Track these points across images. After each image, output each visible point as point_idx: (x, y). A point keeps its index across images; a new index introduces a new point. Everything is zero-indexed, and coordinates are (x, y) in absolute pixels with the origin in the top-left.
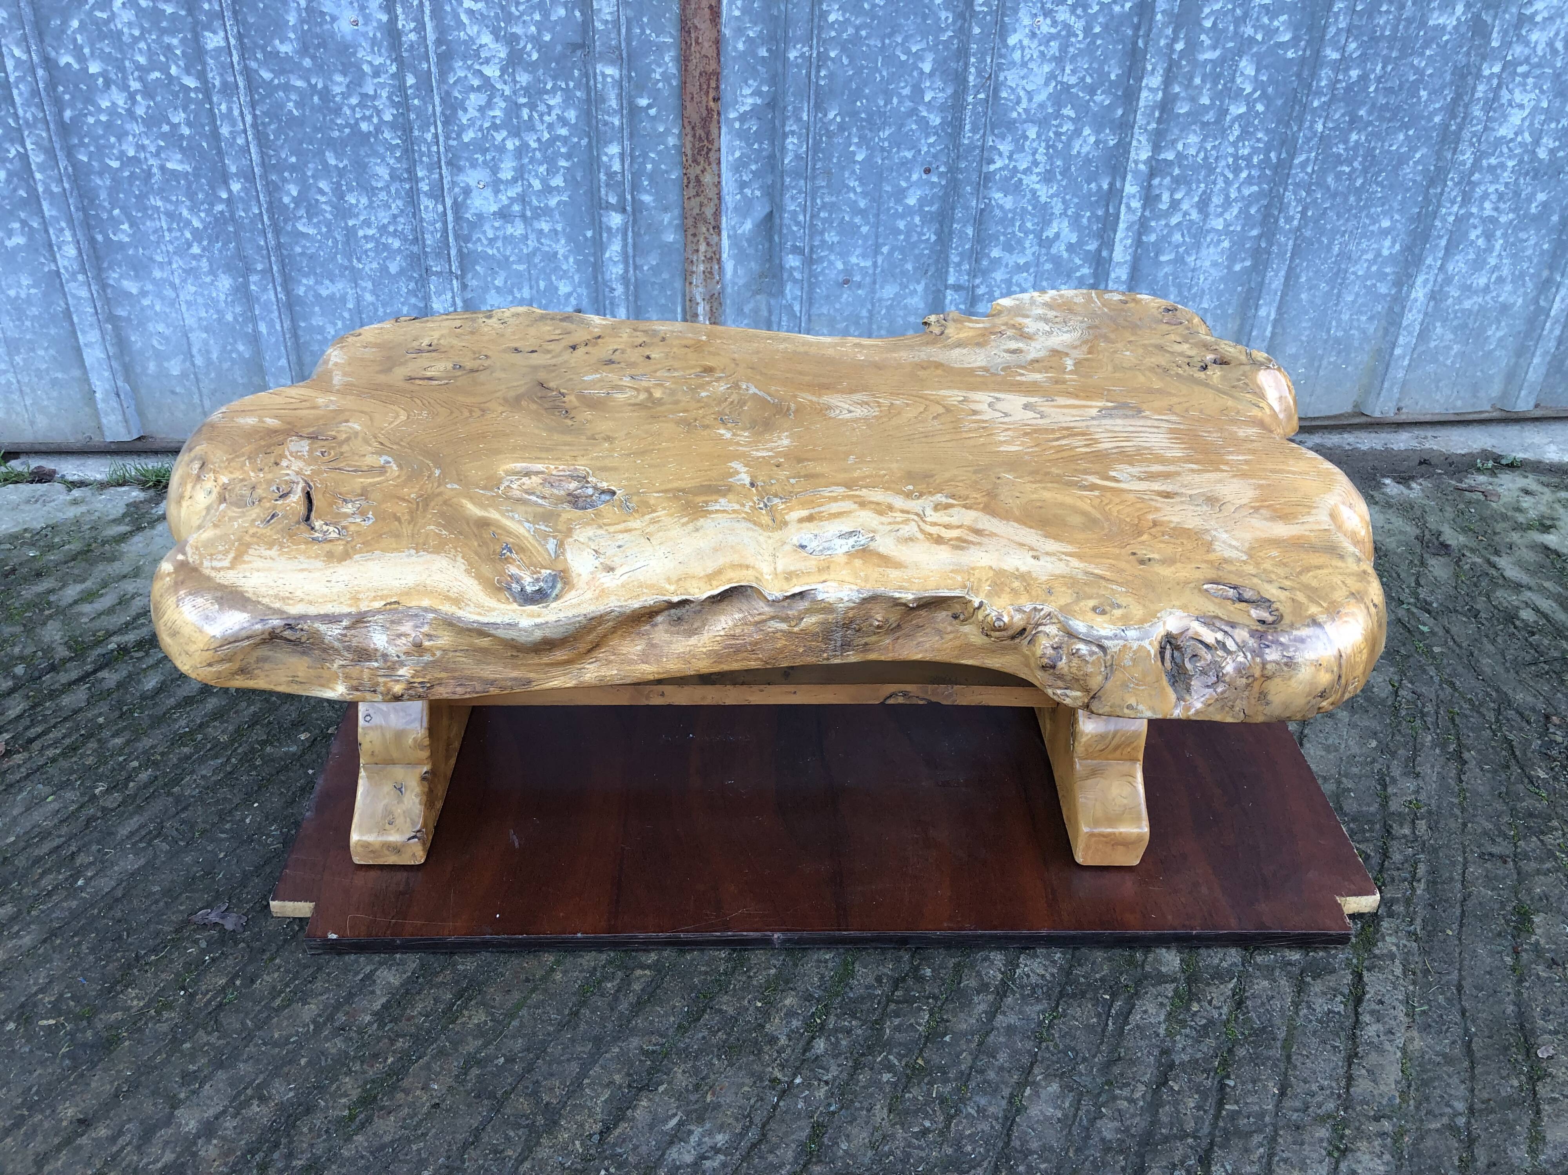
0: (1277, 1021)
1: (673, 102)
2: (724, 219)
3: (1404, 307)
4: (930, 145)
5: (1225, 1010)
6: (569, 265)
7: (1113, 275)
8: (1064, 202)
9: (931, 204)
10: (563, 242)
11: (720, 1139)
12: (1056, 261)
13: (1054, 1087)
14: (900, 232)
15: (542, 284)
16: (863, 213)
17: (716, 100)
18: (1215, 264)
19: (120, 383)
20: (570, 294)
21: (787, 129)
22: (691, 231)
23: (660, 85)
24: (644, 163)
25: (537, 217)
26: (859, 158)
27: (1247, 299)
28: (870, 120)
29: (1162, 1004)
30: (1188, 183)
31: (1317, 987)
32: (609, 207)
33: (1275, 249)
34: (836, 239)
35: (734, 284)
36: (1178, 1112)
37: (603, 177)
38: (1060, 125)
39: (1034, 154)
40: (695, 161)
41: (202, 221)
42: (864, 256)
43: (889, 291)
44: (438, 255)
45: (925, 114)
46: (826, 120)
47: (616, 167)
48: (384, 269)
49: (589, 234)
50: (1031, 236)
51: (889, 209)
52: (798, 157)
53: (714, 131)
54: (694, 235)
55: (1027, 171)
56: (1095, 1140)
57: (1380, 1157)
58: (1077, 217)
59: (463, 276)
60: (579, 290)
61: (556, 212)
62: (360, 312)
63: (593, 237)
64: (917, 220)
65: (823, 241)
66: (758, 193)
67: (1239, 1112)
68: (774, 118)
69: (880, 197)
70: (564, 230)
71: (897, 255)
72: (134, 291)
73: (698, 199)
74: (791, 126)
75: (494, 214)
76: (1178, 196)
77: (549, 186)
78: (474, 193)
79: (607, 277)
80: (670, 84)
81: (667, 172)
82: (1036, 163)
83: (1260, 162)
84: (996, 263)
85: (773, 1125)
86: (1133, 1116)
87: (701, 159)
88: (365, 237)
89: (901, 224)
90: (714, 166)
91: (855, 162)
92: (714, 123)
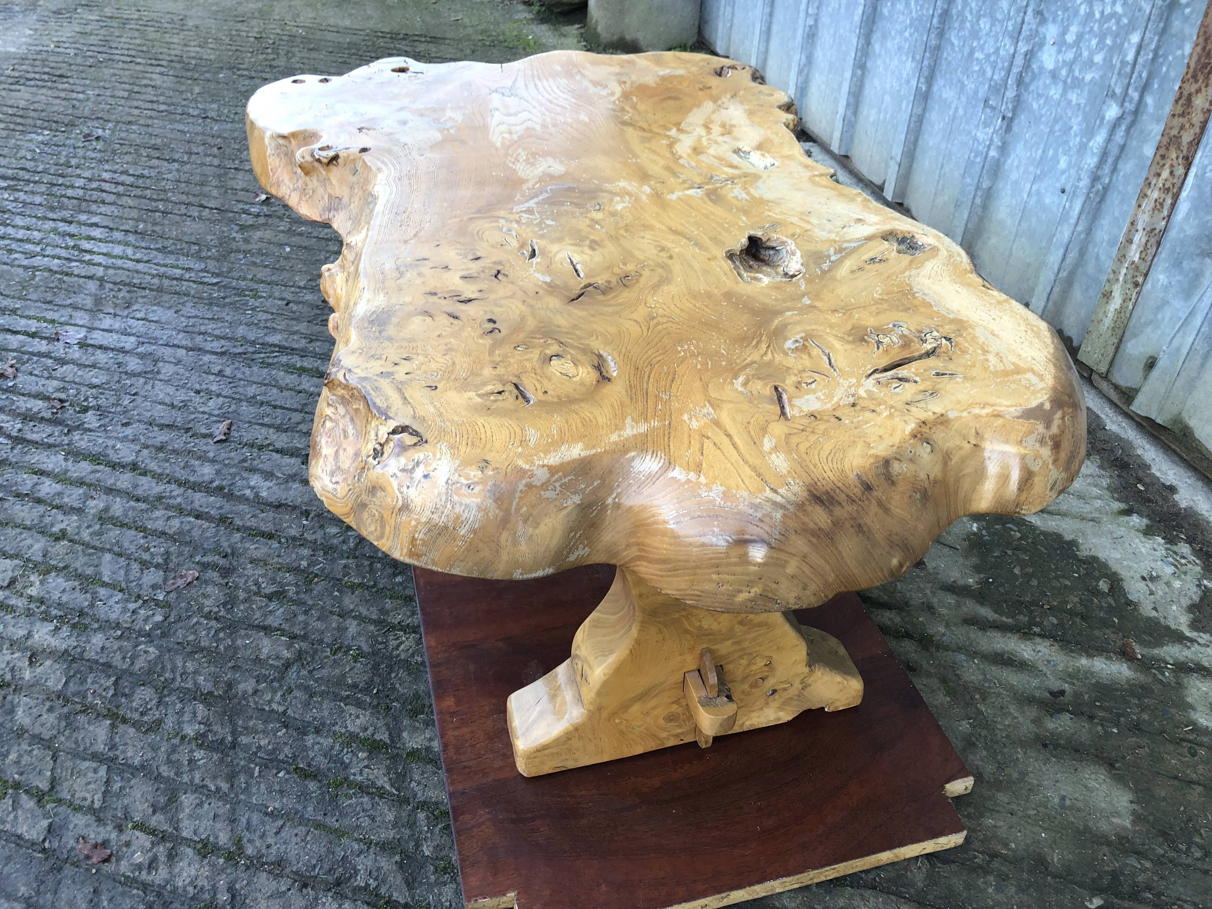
0: (346, 822)
2: (1199, 154)
5: (359, 778)
10: (1080, 119)
13: (286, 654)
15: (1051, 152)
19: (849, 113)
20: (1063, 172)
22: (1162, 151)
24: (1162, 64)
25: (1073, 87)
29: (366, 729)
31: (387, 864)
32: (1113, 95)
35: (1182, 230)
36: (257, 732)
41: (917, 11)
44: (998, 91)
48: (976, 92)
54: (1163, 157)
57: (191, 883)
59: (1012, 120)
61: (1087, 89)
62: (953, 121)
67: (252, 776)
72: (877, 51)
75: (1050, 71)
77: (1092, 61)
78: (1046, 48)
86: (256, 703)
88: (977, 59)
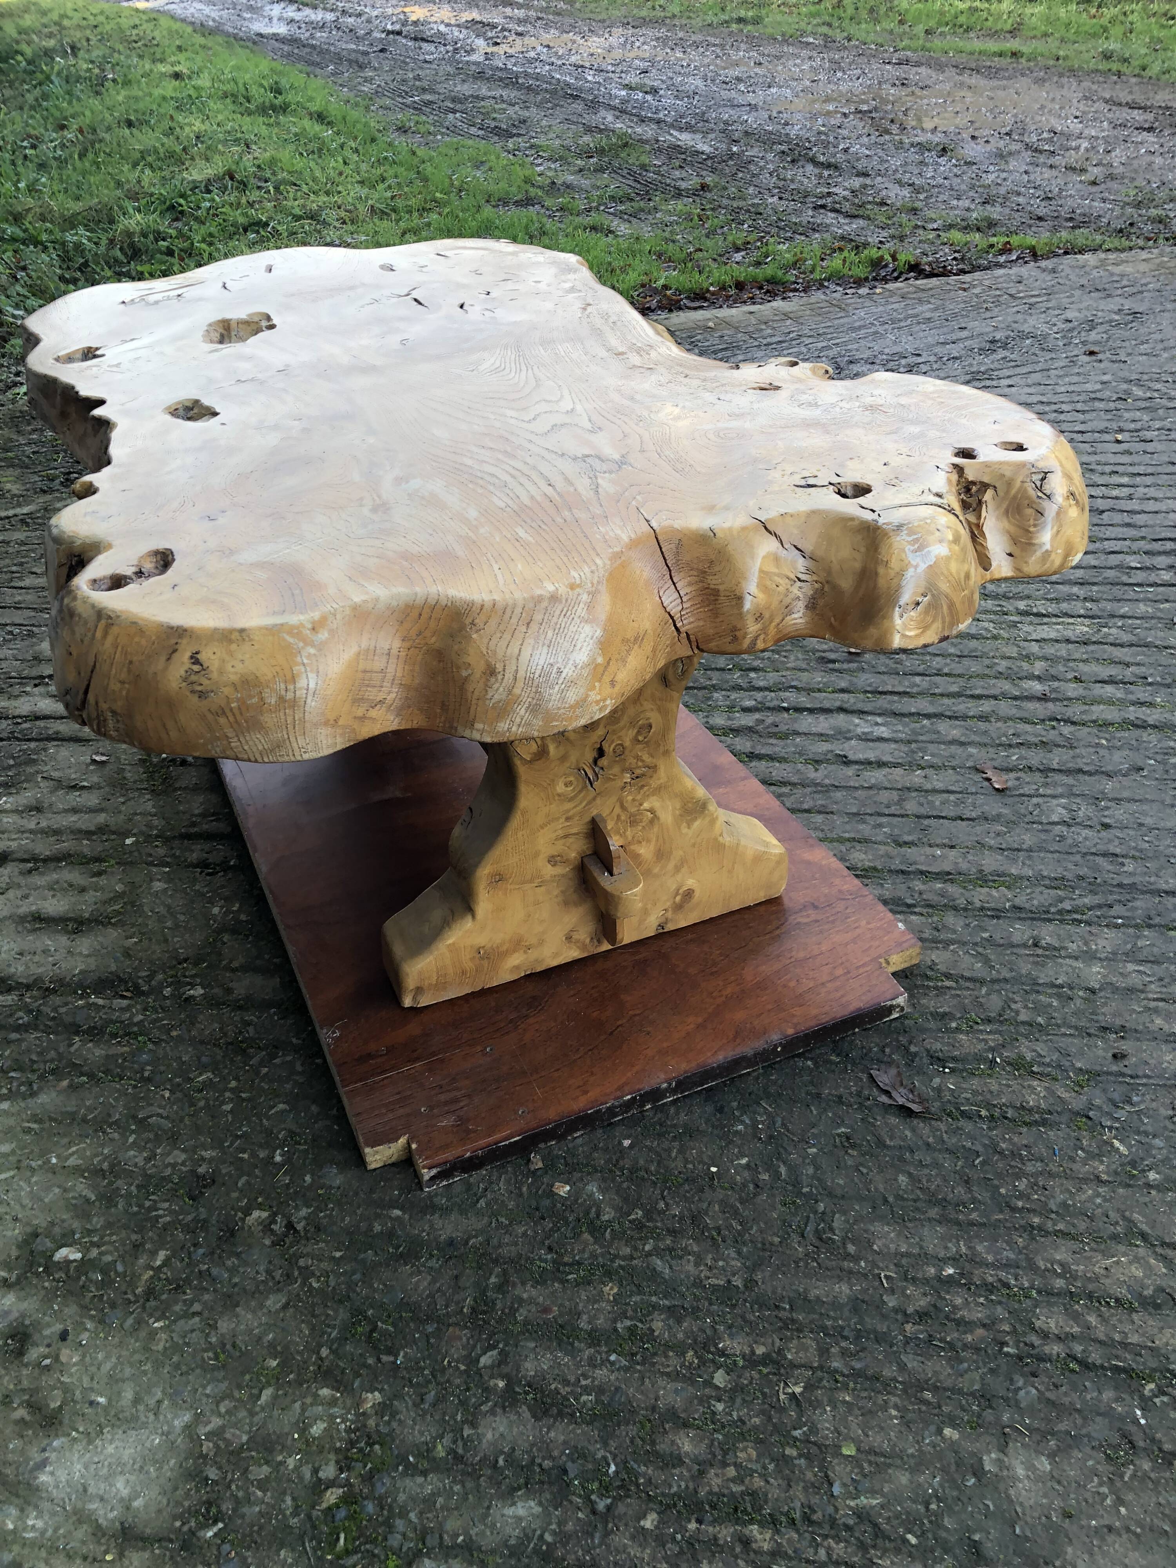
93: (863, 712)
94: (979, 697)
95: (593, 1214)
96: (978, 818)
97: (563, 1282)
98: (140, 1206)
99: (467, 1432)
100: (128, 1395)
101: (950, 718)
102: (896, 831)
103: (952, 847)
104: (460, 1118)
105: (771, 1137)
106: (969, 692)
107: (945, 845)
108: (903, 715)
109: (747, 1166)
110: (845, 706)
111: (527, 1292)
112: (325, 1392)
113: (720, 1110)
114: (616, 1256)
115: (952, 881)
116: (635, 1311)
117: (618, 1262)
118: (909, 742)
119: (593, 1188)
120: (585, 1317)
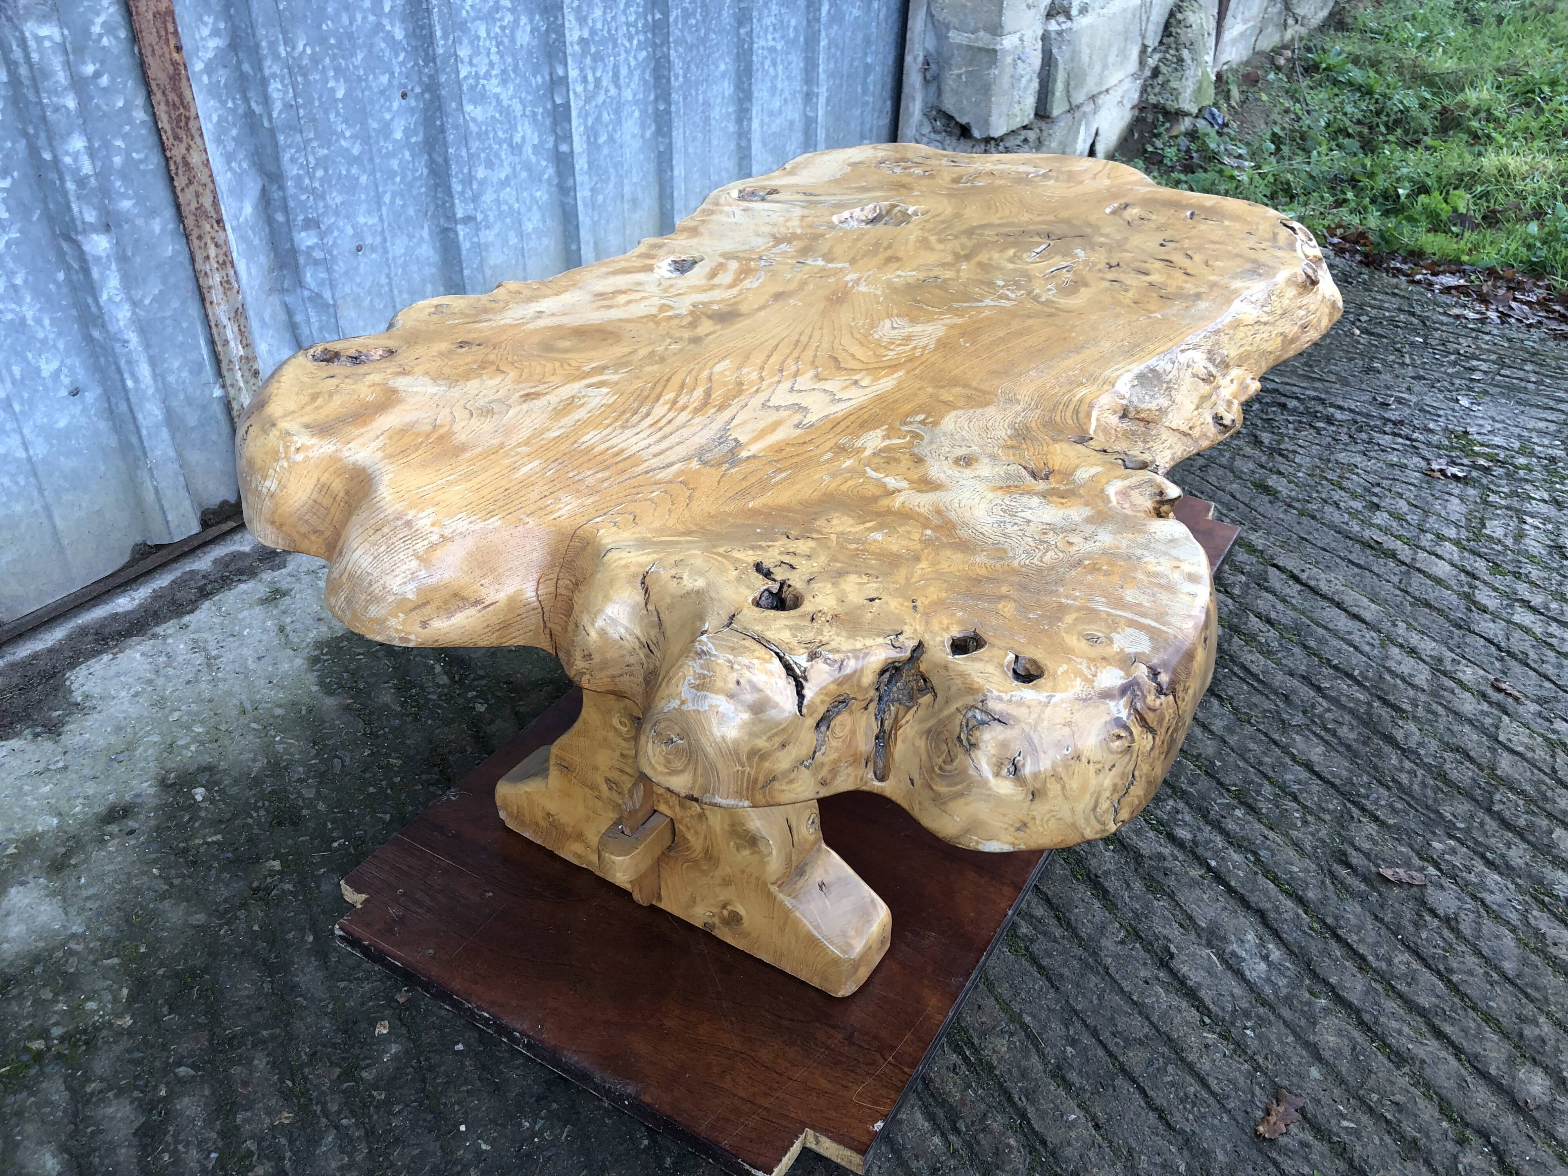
0: (1294, 615)
1: (126, 61)
2: (223, 208)
3: (749, 140)
4: (402, 64)
5: (1271, 630)
6: (46, 330)
7: (577, 167)
8: (522, 101)
9: (416, 134)
10: (28, 299)
11: (1250, 937)
12: (528, 167)
14: (393, 174)
16: (356, 160)
17: (179, 49)
18: (634, 136)
20: (58, 372)
21: (267, 72)
23: (105, 41)
26: (340, 94)
27: (660, 164)
28: (339, 45)
30: (602, 59)
31: (1275, 585)
32: (88, 228)
33: (673, 108)
34: (338, 200)
35: (251, 289)
36: (1348, 696)
37: (70, 186)
38: (502, 19)
39: (488, 54)
40: (177, 138)
42: (369, 212)
43: (398, 247)
45: (388, 28)
46: (296, 54)
47: (87, 167)
49: (61, 276)
50: (505, 146)
51: (379, 150)
52: (287, 106)
53: (187, 93)
54: (200, 237)
55: (487, 76)
56: (1355, 745)
58: (534, 114)
60: (68, 362)
61: (8, 259)
63: (68, 280)
64: (407, 154)
65: (326, 206)
66: (245, 165)
67: (1362, 673)
68: (239, 62)
69: (369, 137)
70: (26, 281)
71: (399, 202)
73: (192, 188)
74: (270, 67)
76: (598, 74)
79: (112, 329)
80: (117, 38)
81: (141, 161)
82: (492, 65)
83: (644, 26)
84: (483, 183)
85: (1253, 899)
87: (182, 134)
89: (395, 164)
90: (198, 139)
91: (336, 100)
92: (184, 81)
93: (1277, 935)
94: (1439, 1035)
95: (363, 1064)
96: (1181, 1132)
97: (282, 1080)
98: (256, 802)
99: (110, 1094)
100: (91, 891)
101: (1361, 1023)
102: (1076, 1062)
103: (1097, 1127)
104: (402, 918)
105: (529, 1155)
106: (1437, 1021)
107: (1094, 1118)
108: (1315, 976)
109: (480, 1153)
110: (1272, 915)
111: (261, 1062)
112: (125, 992)
113: (539, 1099)
114: (324, 1105)
115: (1032, 1150)
116: (270, 1146)
117: (318, 1109)
118: (1264, 1003)
119: (394, 1049)
120: (249, 1114)
